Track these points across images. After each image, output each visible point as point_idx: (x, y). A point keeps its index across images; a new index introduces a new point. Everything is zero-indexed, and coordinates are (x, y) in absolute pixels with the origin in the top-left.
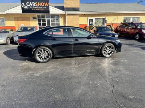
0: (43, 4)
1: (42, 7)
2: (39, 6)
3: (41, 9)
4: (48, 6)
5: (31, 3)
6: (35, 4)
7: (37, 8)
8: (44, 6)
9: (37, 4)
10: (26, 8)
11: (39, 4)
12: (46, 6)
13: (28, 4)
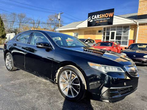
0: (107, 15)
1: (106, 18)
2: (103, 18)
3: (104, 21)
4: (112, 16)
5: (96, 16)
6: (99, 17)
7: (100, 20)
8: (108, 17)
9: (102, 16)
10: (91, 21)
11: (103, 16)
12: (110, 16)
13: (94, 17)
